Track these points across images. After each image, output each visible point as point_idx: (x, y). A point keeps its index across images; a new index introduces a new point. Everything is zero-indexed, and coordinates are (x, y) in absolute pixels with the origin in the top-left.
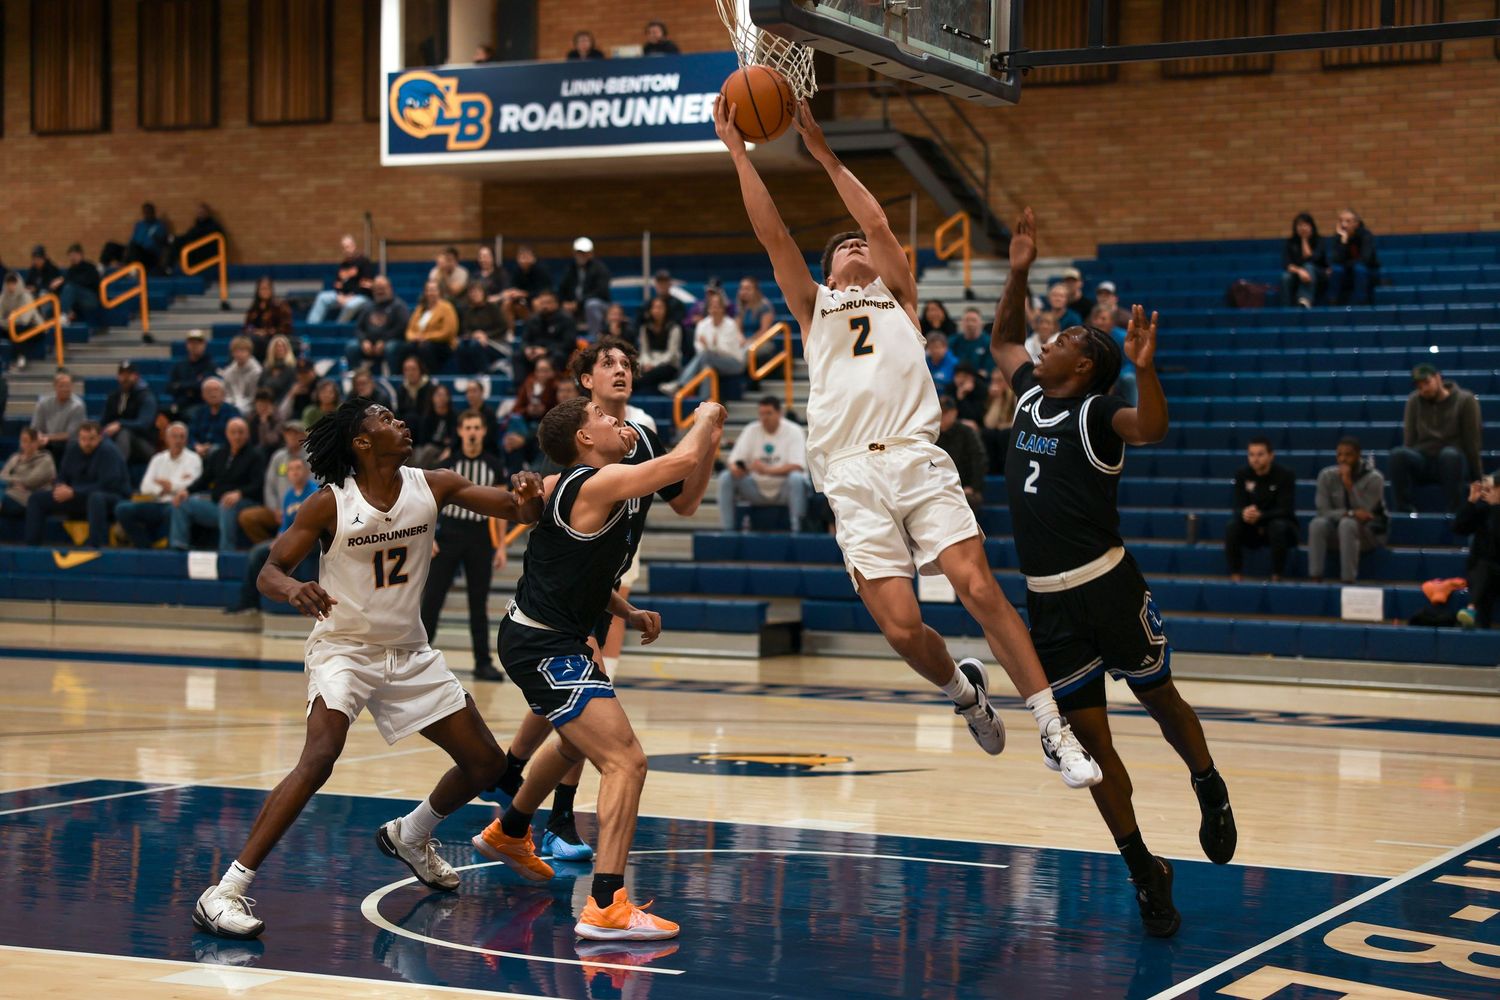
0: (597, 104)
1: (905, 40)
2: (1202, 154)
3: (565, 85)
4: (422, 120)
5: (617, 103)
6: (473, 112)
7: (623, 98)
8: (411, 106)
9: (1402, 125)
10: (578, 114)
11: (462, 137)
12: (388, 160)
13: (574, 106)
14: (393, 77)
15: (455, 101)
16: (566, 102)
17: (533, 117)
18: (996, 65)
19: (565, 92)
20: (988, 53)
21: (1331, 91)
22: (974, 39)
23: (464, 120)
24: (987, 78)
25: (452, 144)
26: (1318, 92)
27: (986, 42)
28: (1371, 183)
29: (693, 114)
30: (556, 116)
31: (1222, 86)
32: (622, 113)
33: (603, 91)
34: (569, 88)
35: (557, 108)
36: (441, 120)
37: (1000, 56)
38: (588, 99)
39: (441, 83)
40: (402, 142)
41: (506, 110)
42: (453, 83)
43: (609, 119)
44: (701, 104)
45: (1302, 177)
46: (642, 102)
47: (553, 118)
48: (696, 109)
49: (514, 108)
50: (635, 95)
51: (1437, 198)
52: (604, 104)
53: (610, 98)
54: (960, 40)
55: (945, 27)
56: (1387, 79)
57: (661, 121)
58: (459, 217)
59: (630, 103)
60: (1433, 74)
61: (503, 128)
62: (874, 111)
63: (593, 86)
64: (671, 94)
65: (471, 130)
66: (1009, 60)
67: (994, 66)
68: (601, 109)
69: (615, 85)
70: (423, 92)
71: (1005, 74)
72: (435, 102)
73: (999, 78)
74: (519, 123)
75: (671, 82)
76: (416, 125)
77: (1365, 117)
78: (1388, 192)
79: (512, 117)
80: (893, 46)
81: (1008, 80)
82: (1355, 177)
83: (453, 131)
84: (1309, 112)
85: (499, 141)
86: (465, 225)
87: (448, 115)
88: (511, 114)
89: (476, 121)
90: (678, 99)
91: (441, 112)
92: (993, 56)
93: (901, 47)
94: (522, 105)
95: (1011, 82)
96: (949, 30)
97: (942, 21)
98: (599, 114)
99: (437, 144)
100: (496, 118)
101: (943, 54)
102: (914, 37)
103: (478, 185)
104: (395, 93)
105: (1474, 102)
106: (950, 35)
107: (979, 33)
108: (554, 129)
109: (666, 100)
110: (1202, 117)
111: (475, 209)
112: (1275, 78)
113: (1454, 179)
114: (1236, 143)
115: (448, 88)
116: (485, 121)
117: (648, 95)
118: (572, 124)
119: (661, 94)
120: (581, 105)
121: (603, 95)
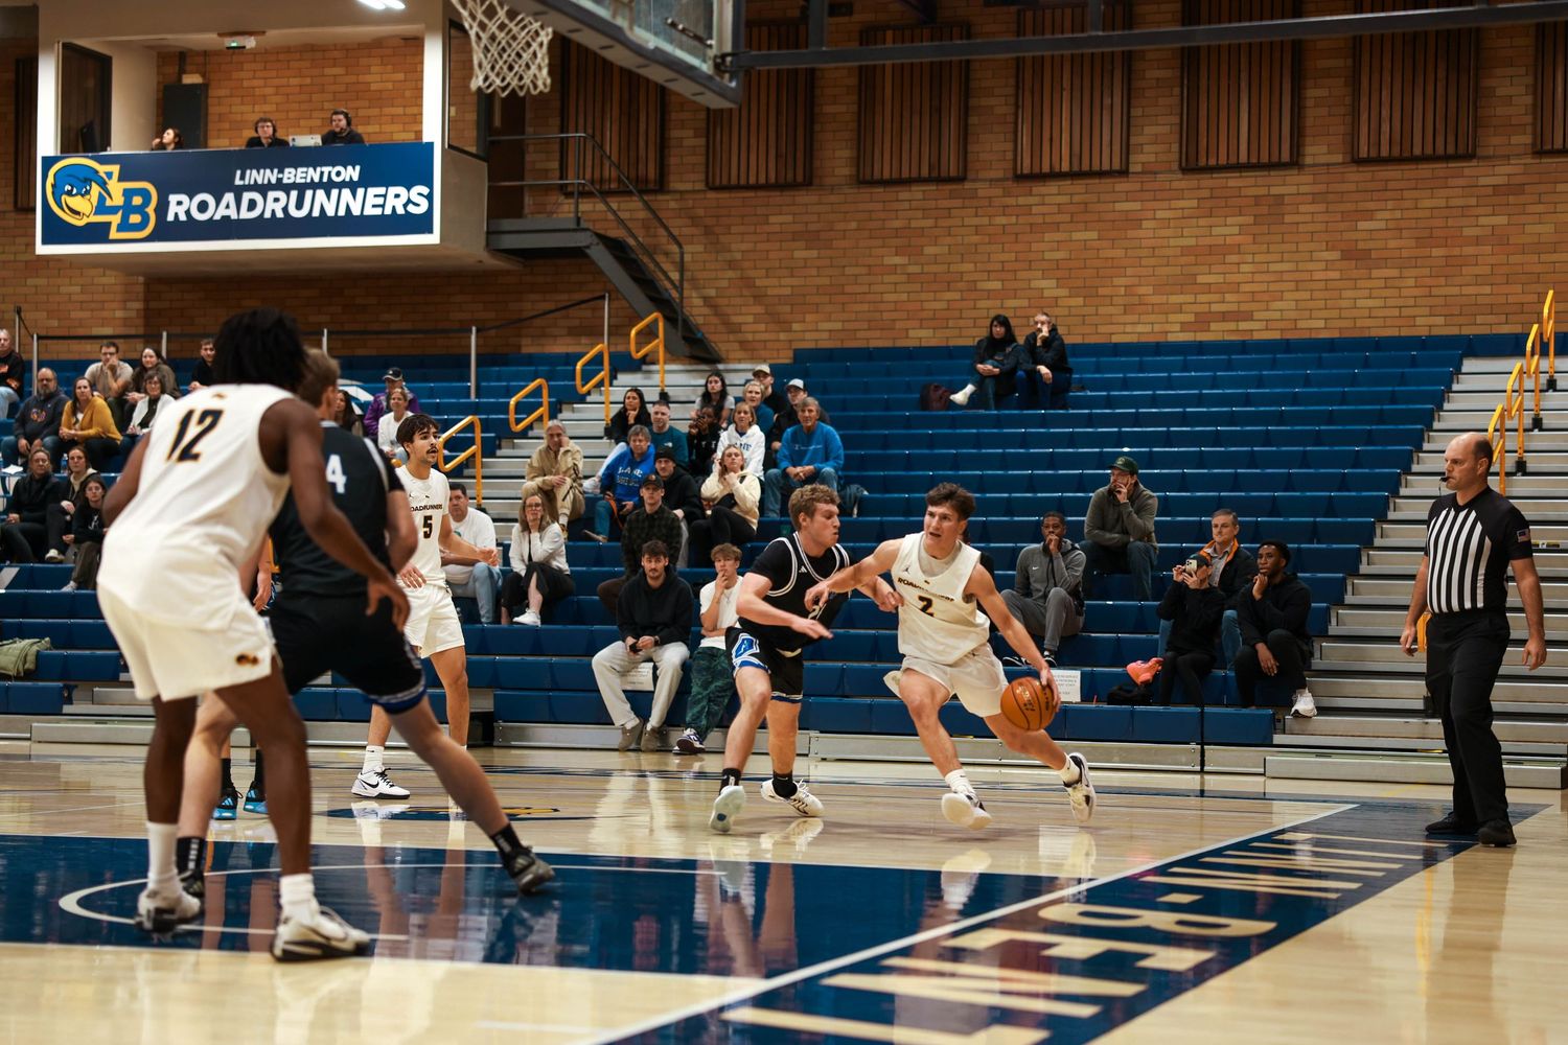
0: (272, 195)
1: (631, 28)
2: (897, 260)
3: (239, 173)
4: (82, 208)
5: (294, 194)
6: (137, 201)
7: (301, 188)
8: (69, 193)
9: (1094, 235)
10: (252, 205)
11: (124, 226)
12: (42, 249)
13: (247, 196)
14: (49, 162)
15: (117, 188)
17: (203, 207)
18: (719, 65)
19: (238, 182)
20: (712, 53)
21: (1022, 200)
22: (697, 38)
23: (128, 209)
24: (710, 78)
25: (113, 234)
26: (1011, 201)
27: (709, 42)
28: (1063, 292)
29: (374, 206)
30: (228, 207)
31: (917, 192)
32: (299, 206)
33: (279, 180)
35: (229, 197)
37: (723, 56)
38: (263, 190)
39: (102, 169)
40: (57, 231)
41: (173, 198)
42: (115, 169)
43: (285, 209)
44: (385, 196)
45: (997, 285)
47: (225, 208)
48: (380, 201)
49: (184, 198)
50: (314, 186)
51: (1127, 309)
52: (281, 195)
53: (287, 189)
54: (684, 38)
55: (669, 21)
56: (1079, 186)
58: (119, 314)
59: (309, 193)
60: (1122, 186)
61: (170, 218)
62: (566, 209)
64: (352, 186)
65: (135, 219)
66: (731, 62)
67: (717, 66)
68: (276, 200)
69: (290, 175)
70: (82, 181)
71: (727, 76)
72: (95, 189)
73: (722, 78)
74: (188, 212)
75: (352, 173)
76: (77, 213)
77: (1056, 226)
78: (1080, 301)
79: (180, 206)
80: (620, 29)
81: (731, 81)
82: (1048, 286)
83: (115, 219)
84: (1002, 220)
85: (165, 231)
86: (126, 321)
87: (108, 203)
88: (179, 203)
89: (140, 210)
91: (101, 199)
92: (716, 57)
93: (628, 33)
94: (191, 193)
95: (733, 84)
96: (674, 25)
97: (666, 15)
98: (274, 205)
101: (668, 48)
102: (640, 26)
103: (141, 279)
104: (50, 180)
105: (1159, 214)
106: (674, 31)
107: (701, 32)
108: (226, 218)
110: (897, 224)
111: (139, 305)
112: (968, 185)
113: (1142, 290)
114: (929, 250)
115: (109, 175)
116: (150, 210)
117: (328, 186)
118: (245, 215)
119: (341, 185)
120: (257, 196)
121: (280, 185)
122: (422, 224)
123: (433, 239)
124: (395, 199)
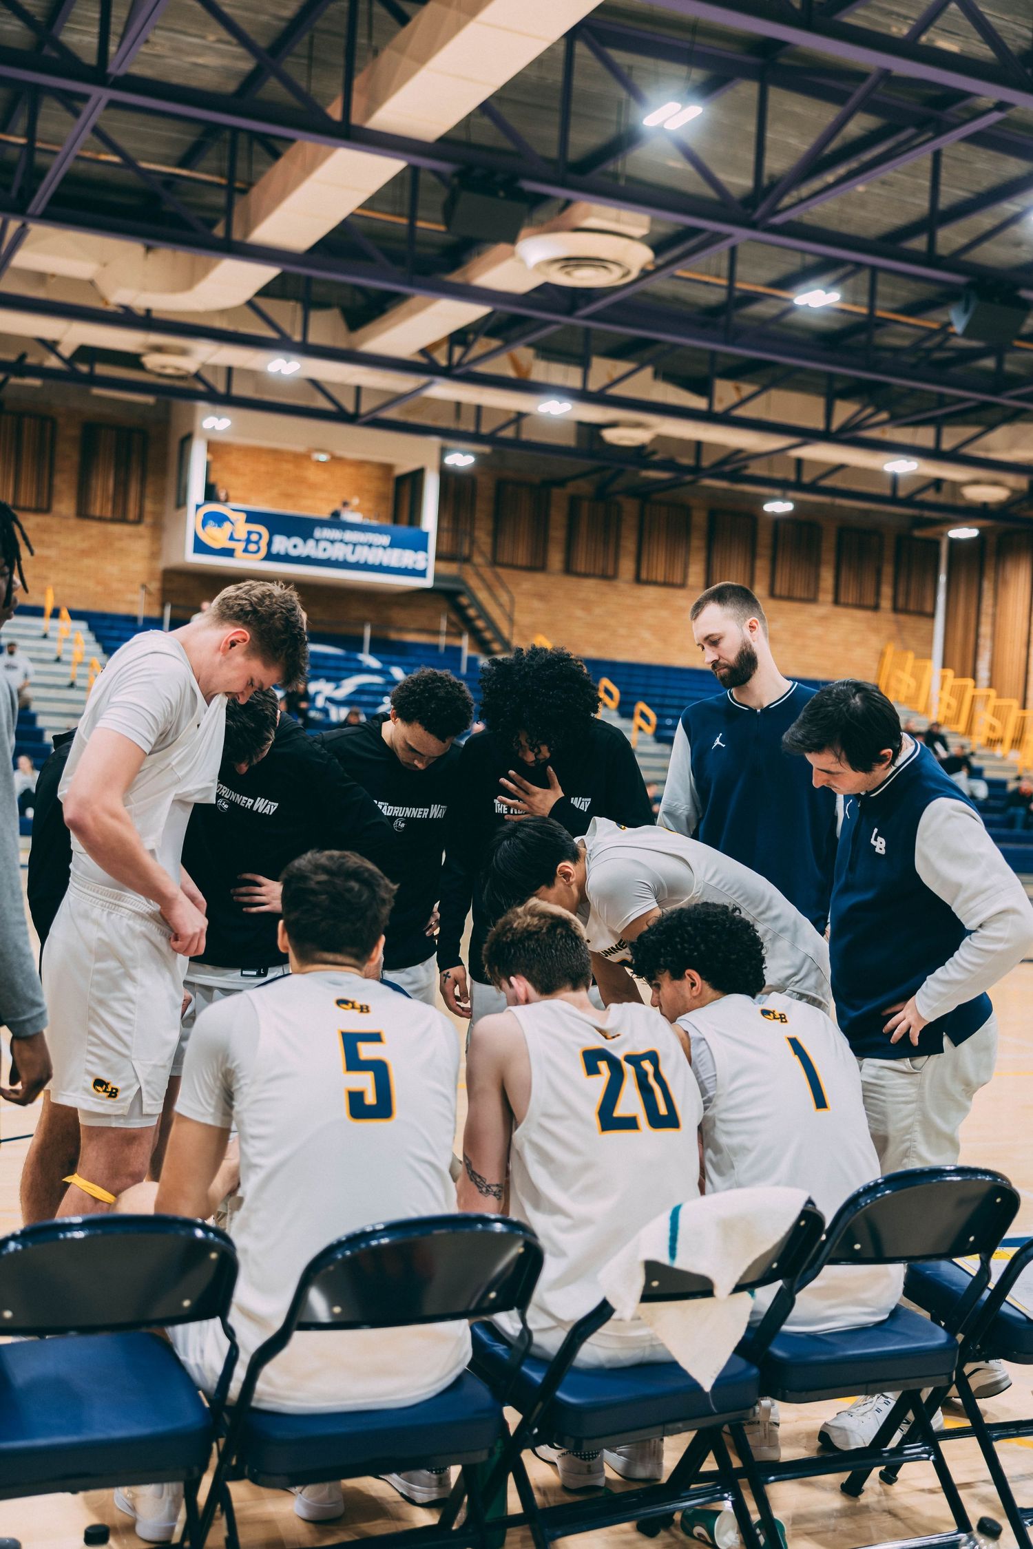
0: (338, 545)
3: (318, 531)
4: (216, 536)
5: (350, 548)
6: (254, 537)
7: (355, 545)
8: (209, 526)
10: (325, 550)
11: (246, 550)
12: (191, 558)
13: (323, 544)
14: (197, 506)
15: (242, 528)
16: (317, 541)
17: (295, 546)
19: (318, 535)
23: (248, 541)
25: (238, 554)
29: (397, 560)
30: (310, 548)
32: (353, 553)
33: (342, 538)
34: (321, 532)
35: (311, 543)
36: (231, 538)
38: (332, 542)
39: (233, 517)
40: (200, 547)
41: (278, 539)
42: (243, 516)
43: (344, 555)
44: (402, 556)
46: (366, 549)
47: (308, 549)
48: (400, 558)
49: (284, 539)
50: (362, 544)
52: (342, 546)
53: (346, 543)
57: (377, 563)
59: (358, 548)
61: (275, 550)
63: (335, 534)
64: (384, 548)
65: (252, 547)
68: (340, 549)
69: (350, 536)
70: (220, 519)
72: (227, 525)
74: (286, 549)
75: (385, 540)
76: (214, 539)
79: (282, 544)
83: (239, 547)
85: (270, 557)
87: (237, 536)
89: (257, 543)
90: (389, 551)
91: (231, 533)
94: (289, 536)
98: (338, 552)
99: (229, 553)
100: (270, 544)
104: (199, 516)
108: (308, 555)
109: (381, 551)
115: (236, 519)
116: (263, 543)
117: (370, 545)
118: (321, 555)
119: (378, 546)
120: (327, 545)
121: (341, 541)
122: (422, 574)
123: (427, 582)
124: (408, 558)
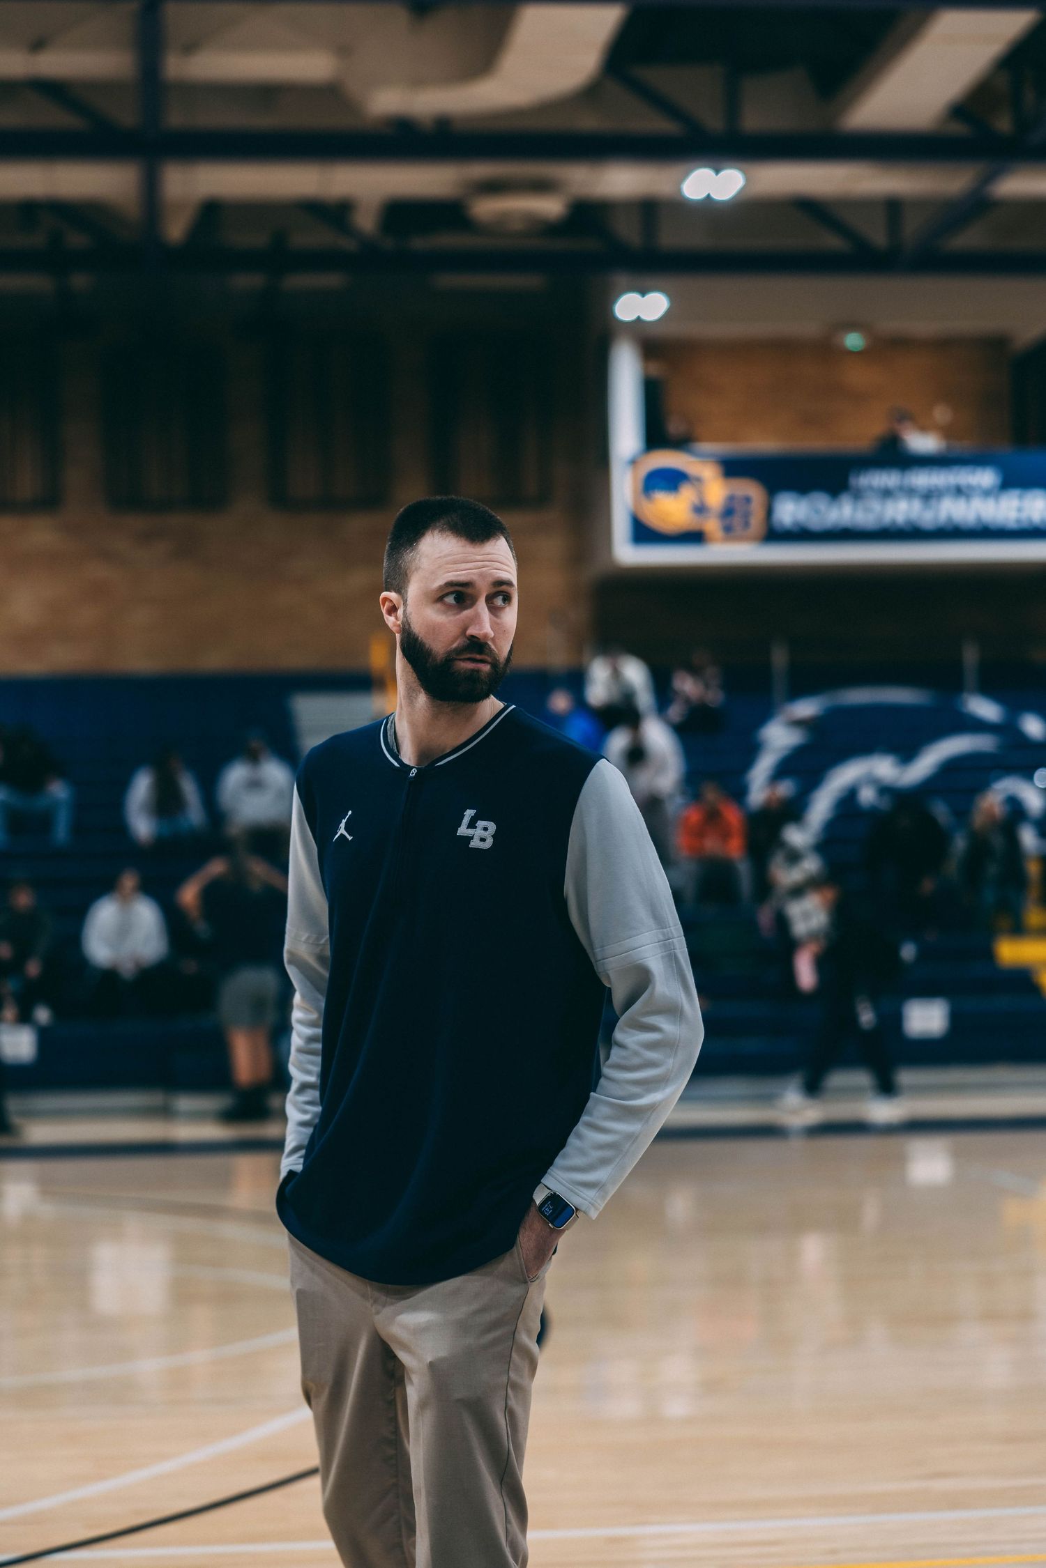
4: (669, 511)
36: (700, 509)
42: (717, 469)
65: (738, 522)
70: (675, 479)
72: (687, 488)
76: (666, 516)
83: (714, 525)
87: (708, 506)
89: (745, 513)
91: (697, 501)
99: (694, 537)
100: (769, 511)
104: (636, 481)
115: (706, 475)
116: (757, 512)
